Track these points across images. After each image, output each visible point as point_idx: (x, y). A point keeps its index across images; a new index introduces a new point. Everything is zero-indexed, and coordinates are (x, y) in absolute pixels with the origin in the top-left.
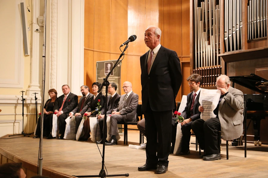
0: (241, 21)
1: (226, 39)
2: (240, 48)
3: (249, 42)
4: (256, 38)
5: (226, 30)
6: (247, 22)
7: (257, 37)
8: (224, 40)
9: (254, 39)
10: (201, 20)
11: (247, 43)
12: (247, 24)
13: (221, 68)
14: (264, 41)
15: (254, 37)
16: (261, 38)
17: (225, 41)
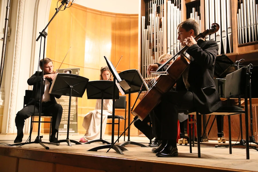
5: (169, 47)
10: (147, 40)
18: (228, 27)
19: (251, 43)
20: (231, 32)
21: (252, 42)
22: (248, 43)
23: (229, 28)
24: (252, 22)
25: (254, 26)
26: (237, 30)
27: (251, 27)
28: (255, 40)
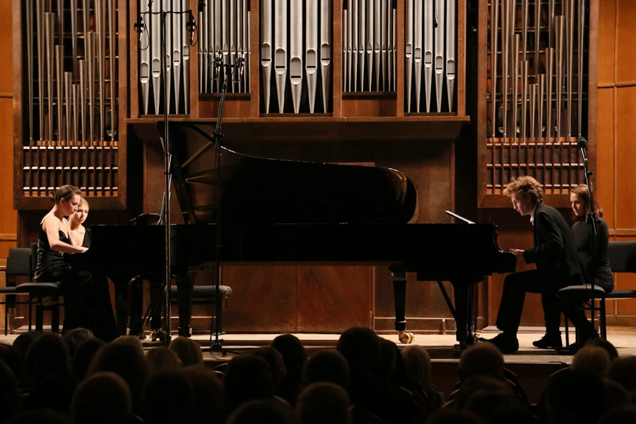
0: (184, 45)
1: (145, 81)
2: (182, 111)
3: (202, 98)
4: (220, 91)
5: (145, 60)
6: (199, 50)
8: (140, 83)
9: (215, 93)
11: (197, 99)
12: (199, 55)
13: (116, 150)
14: (238, 103)
15: (215, 90)
16: (230, 94)
17: (143, 85)
18: (322, 43)
19: (372, 94)
20: (329, 57)
21: (374, 93)
22: (366, 93)
23: (325, 45)
24: (378, 41)
25: (381, 52)
26: (343, 53)
27: (374, 52)
28: (381, 89)
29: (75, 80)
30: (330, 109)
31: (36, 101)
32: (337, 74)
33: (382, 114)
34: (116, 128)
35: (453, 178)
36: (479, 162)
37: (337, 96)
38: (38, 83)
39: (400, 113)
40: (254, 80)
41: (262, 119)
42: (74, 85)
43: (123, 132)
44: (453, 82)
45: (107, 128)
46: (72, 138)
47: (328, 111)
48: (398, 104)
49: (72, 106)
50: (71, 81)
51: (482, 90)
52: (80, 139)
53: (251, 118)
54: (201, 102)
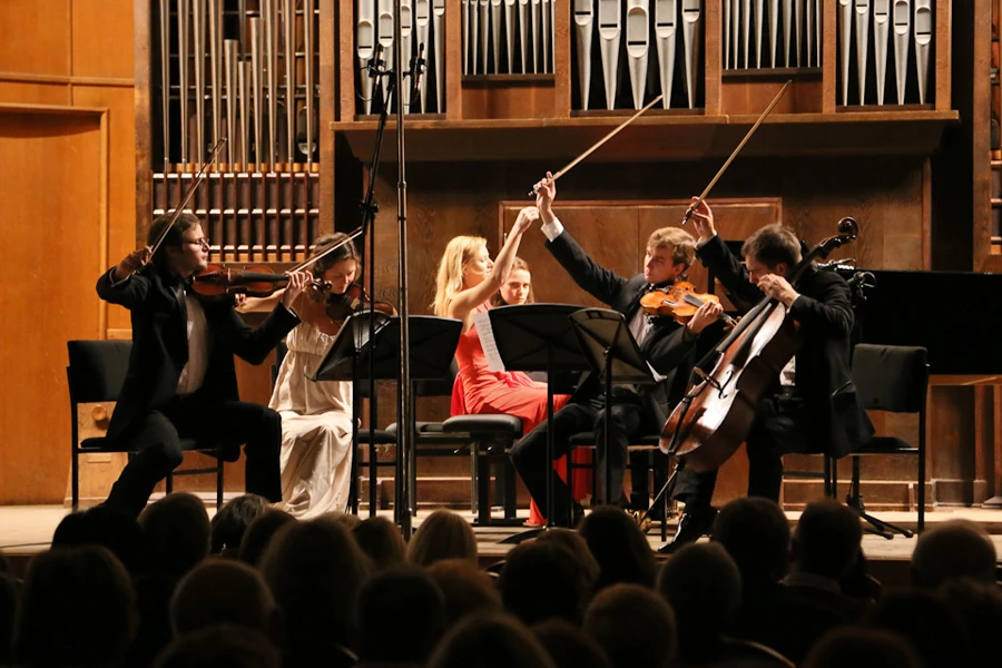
1: (365, 54)
2: (431, 107)
3: (466, 84)
4: (500, 72)
5: (367, 16)
7: (503, 69)
8: (356, 58)
9: (491, 75)
11: (460, 86)
12: (462, 6)
13: (316, 180)
14: (533, 91)
15: (491, 69)
16: (518, 76)
17: (362, 62)
19: (776, 73)
20: (698, 7)
21: (781, 71)
22: (766, 71)
28: (793, 63)
29: (243, 54)
30: (700, 100)
31: (175, 92)
32: (713, 37)
33: (795, 109)
34: (316, 140)
35: (928, 226)
36: (977, 196)
37: (713, 77)
38: (178, 59)
39: (829, 109)
40: (561, 51)
41: (576, 121)
42: (241, 64)
43: (327, 147)
44: (927, 48)
45: (300, 139)
46: (237, 158)
47: (695, 105)
48: (824, 91)
49: (238, 100)
50: (236, 55)
51: (981, 62)
52: (252, 159)
53: (556, 118)
54: (467, 91)
